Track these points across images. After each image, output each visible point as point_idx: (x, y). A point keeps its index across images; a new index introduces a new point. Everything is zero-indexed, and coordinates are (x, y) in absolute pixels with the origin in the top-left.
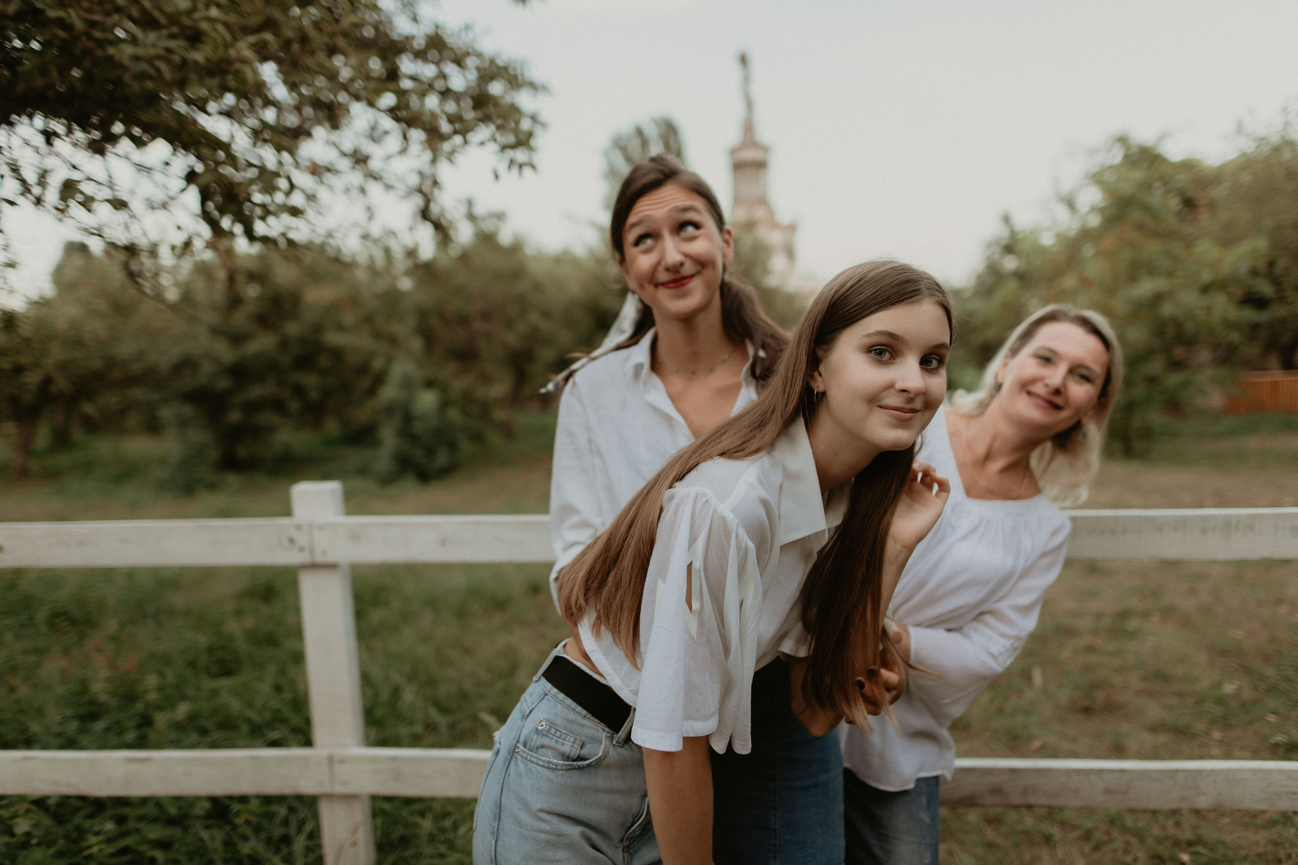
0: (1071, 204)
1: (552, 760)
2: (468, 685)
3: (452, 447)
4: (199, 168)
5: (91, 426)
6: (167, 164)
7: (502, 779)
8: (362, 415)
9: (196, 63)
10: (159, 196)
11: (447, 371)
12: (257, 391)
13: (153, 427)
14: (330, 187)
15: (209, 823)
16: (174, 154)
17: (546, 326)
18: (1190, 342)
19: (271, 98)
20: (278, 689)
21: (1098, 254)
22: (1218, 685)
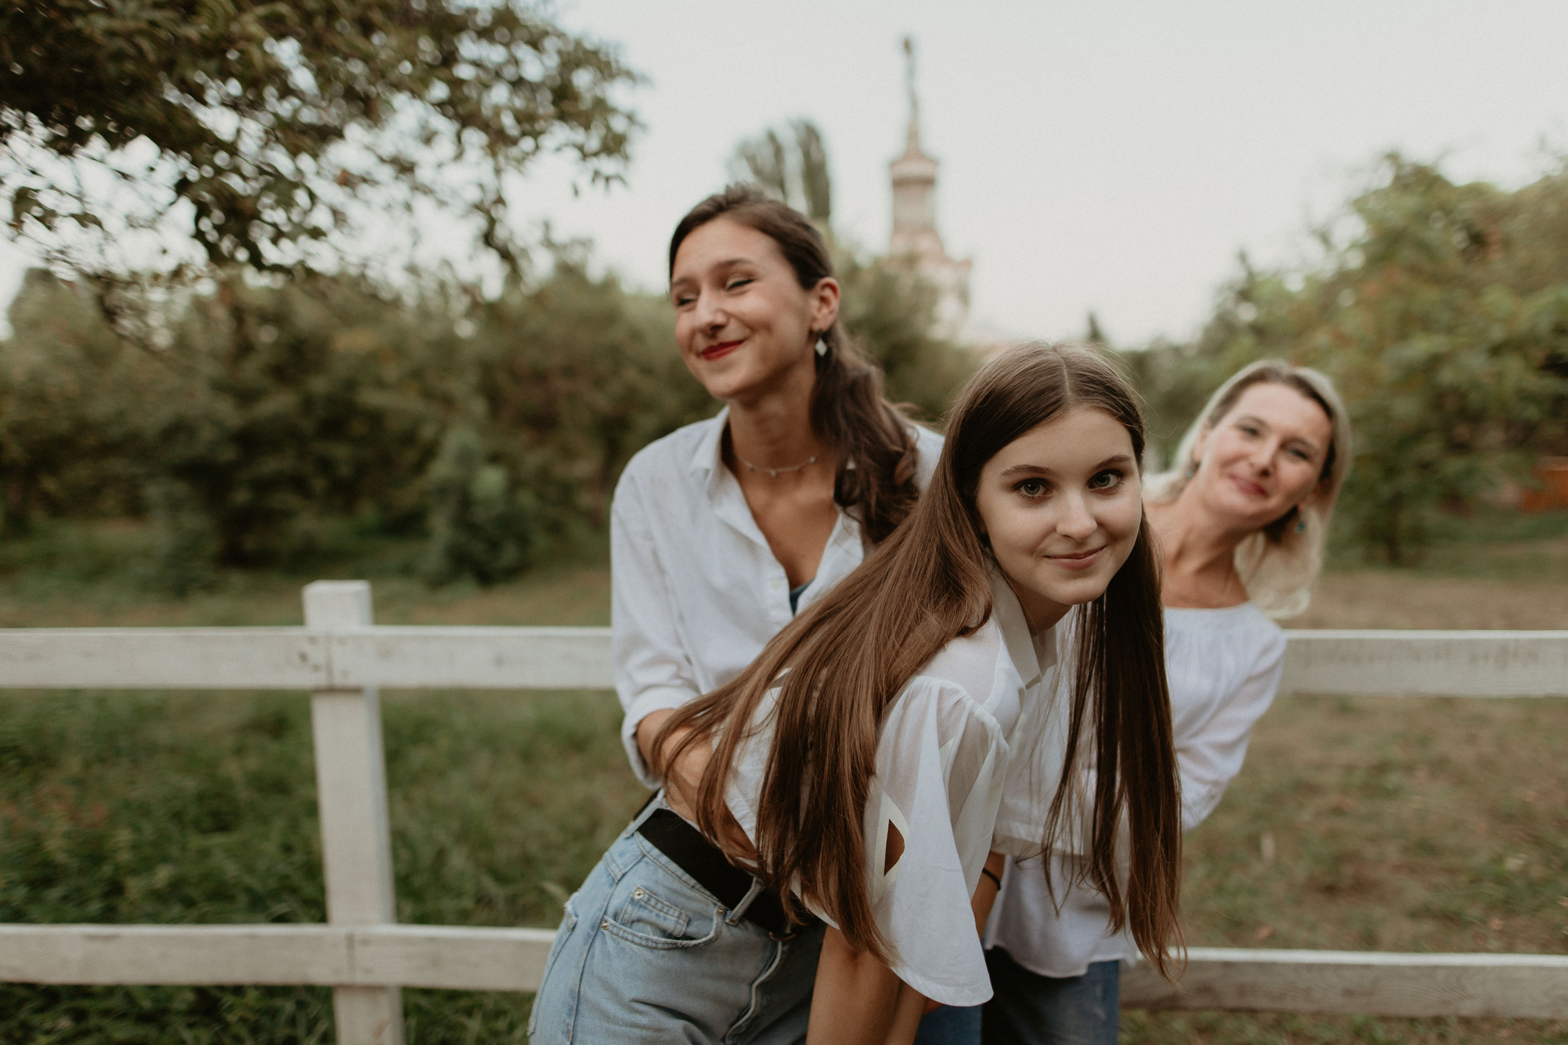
0: (1325, 238)
1: (651, 936)
2: (533, 847)
3: (523, 540)
4: (193, 175)
5: (57, 509)
6: (152, 169)
7: (583, 961)
8: (407, 497)
9: (188, 40)
10: (144, 211)
11: (519, 442)
12: (270, 465)
13: (136, 510)
14: (367, 203)
15: (192, 1020)
16: (161, 157)
17: (647, 386)
18: (1475, 418)
19: (292, 86)
20: (287, 849)
21: (1359, 303)
22: (1499, 859)
